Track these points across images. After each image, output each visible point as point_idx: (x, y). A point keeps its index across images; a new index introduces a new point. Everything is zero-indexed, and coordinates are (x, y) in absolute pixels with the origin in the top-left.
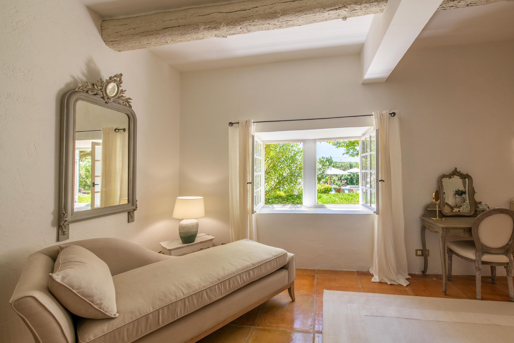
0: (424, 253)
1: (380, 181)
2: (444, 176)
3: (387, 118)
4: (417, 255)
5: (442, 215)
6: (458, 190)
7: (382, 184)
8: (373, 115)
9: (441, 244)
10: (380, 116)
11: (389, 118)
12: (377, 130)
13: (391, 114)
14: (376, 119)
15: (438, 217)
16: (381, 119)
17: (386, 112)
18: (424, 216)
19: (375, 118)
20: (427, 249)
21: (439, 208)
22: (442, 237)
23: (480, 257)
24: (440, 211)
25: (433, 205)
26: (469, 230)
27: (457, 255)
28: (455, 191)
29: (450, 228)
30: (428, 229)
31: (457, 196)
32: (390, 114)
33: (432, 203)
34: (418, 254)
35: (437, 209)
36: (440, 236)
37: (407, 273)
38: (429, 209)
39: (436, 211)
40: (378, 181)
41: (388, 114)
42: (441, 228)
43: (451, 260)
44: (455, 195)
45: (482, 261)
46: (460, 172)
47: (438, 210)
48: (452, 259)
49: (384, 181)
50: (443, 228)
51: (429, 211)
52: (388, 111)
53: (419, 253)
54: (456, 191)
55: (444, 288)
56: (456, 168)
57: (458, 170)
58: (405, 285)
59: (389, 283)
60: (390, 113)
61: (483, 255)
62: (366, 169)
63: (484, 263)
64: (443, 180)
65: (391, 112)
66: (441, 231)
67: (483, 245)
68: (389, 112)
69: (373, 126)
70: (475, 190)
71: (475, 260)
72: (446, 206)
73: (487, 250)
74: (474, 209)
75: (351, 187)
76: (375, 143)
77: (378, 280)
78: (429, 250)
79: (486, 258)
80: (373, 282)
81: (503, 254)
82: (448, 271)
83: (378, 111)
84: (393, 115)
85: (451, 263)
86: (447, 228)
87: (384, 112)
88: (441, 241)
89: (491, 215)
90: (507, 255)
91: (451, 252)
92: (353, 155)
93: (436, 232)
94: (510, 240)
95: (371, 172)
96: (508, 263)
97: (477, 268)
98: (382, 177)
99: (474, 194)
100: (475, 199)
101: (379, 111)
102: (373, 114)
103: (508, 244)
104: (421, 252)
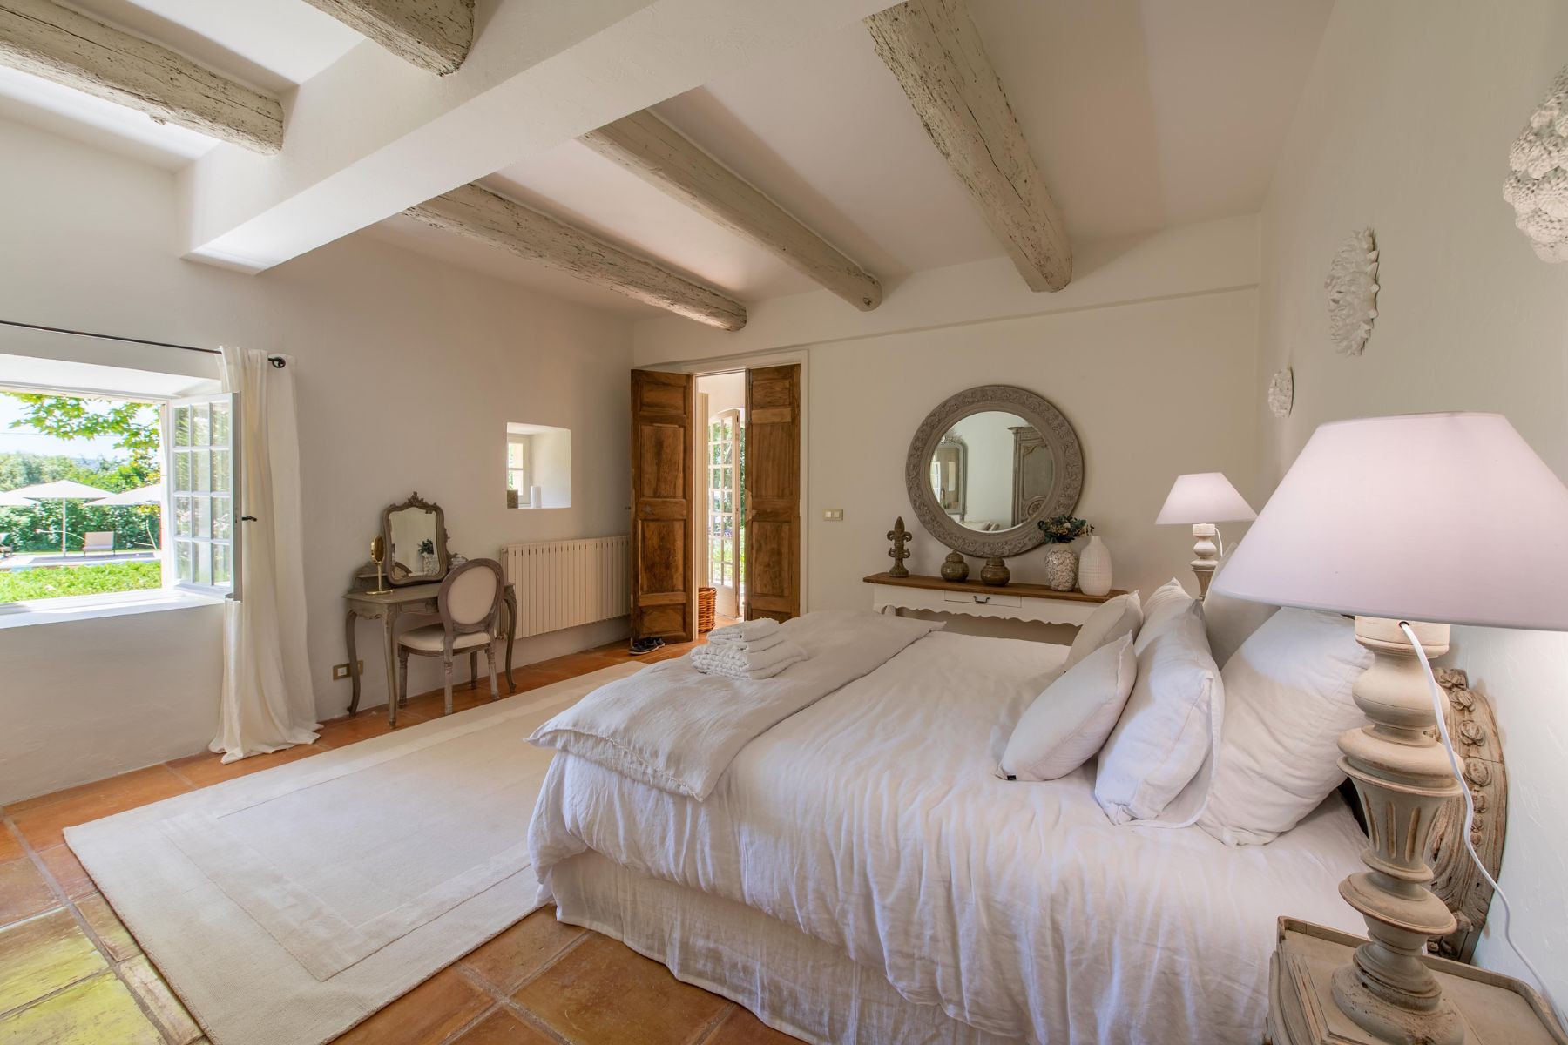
0: (352, 670)
1: (244, 519)
2: (394, 508)
3: (262, 369)
4: (336, 677)
5: (389, 585)
6: (428, 540)
7: (249, 527)
8: (220, 353)
9: (386, 634)
10: (243, 362)
11: (268, 370)
12: (234, 394)
13: (273, 360)
14: (232, 366)
15: (380, 589)
16: (245, 369)
17: (259, 355)
18: (351, 591)
19: (228, 363)
20: (358, 659)
21: (383, 572)
22: (387, 623)
23: (451, 643)
24: (385, 578)
25: (371, 567)
26: (434, 602)
27: (416, 652)
28: (421, 544)
29: (402, 603)
30: (361, 615)
31: (425, 554)
32: (270, 359)
33: (369, 563)
34: (339, 674)
35: (380, 575)
36: (384, 622)
37: (314, 720)
38: (362, 576)
39: (377, 577)
40: (240, 518)
41: (266, 360)
42: (386, 606)
43: (406, 667)
44: (422, 552)
45: (454, 650)
46: (422, 500)
47: (383, 577)
48: (408, 664)
49: (255, 520)
50: (390, 605)
51: (361, 579)
52: (264, 353)
53: (342, 671)
54: (423, 543)
55: (392, 716)
56: (416, 493)
57: (420, 496)
58: (310, 741)
59: (271, 751)
60: (270, 357)
61: (455, 639)
62: (194, 489)
63: (456, 652)
64: (391, 517)
65: (273, 356)
66: (387, 610)
67: (454, 622)
68: (269, 354)
69: (218, 379)
70: (447, 532)
71: (443, 651)
72: (397, 569)
73: (461, 630)
74: (445, 568)
75: (36, 560)
76: (229, 428)
77: (241, 755)
78: (362, 661)
79: (461, 642)
80: (226, 765)
81: (484, 631)
82: (401, 689)
83: (238, 349)
84: (276, 363)
85: (406, 673)
86: (396, 604)
87: (254, 352)
88: (385, 630)
89: (467, 570)
90: (488, 632)
91: (405, 650)
92: (65, 433)
93: (377, 617)
94: (492, 609)
95: (214, 497)
96: (489, 644)
97: (445, 663)
98: (248, 508)
99: (446, 541)
100: (448, 549)
101: (241, 349)
102: (221, 349)
103: (489, 614)
104: (345, 669)
